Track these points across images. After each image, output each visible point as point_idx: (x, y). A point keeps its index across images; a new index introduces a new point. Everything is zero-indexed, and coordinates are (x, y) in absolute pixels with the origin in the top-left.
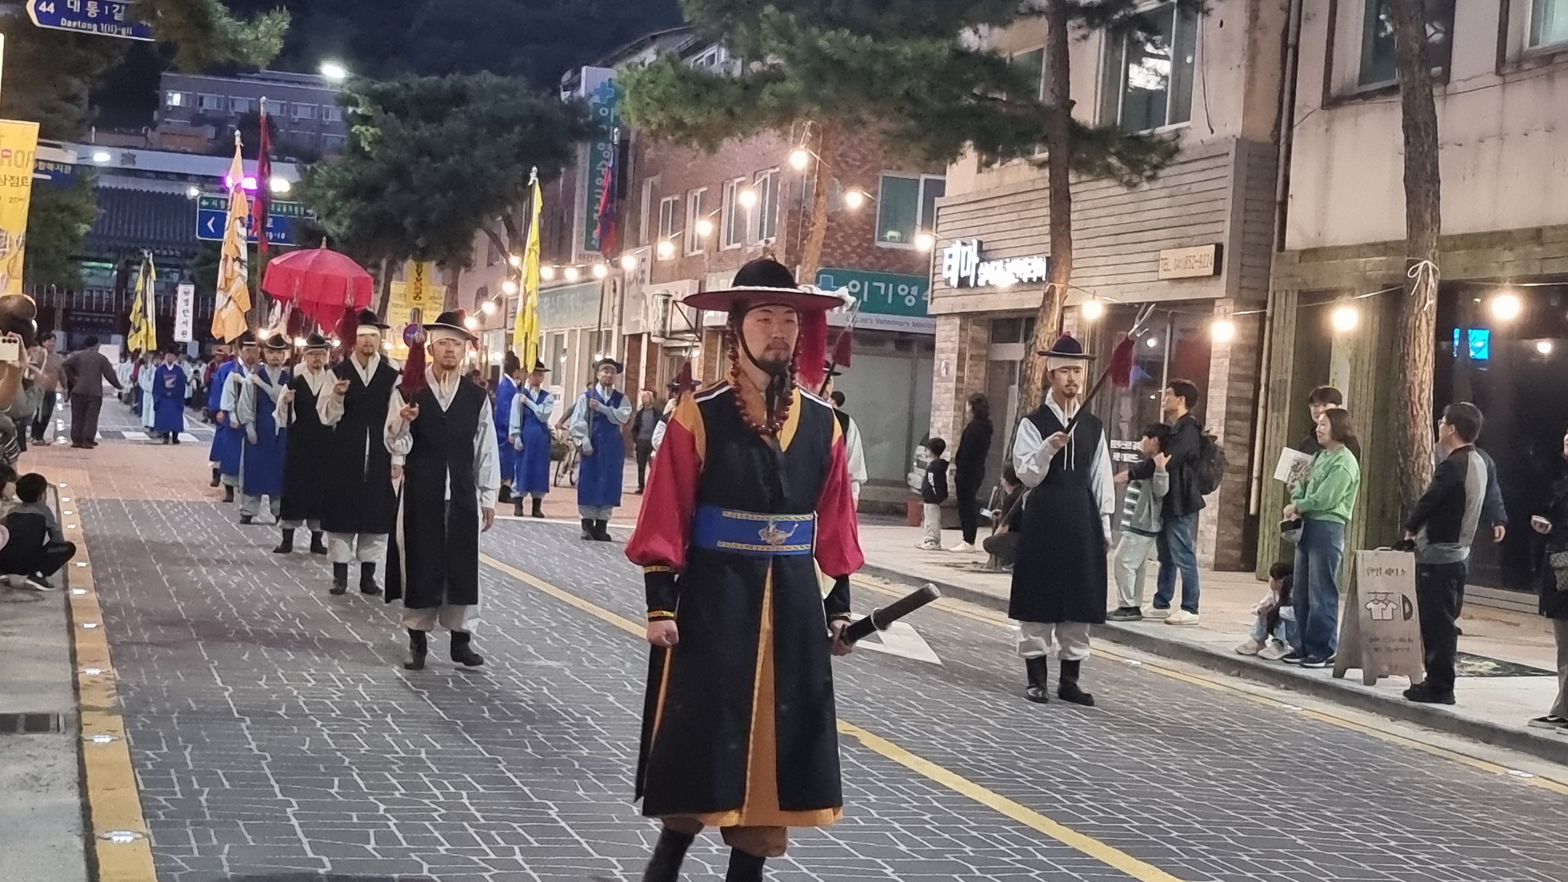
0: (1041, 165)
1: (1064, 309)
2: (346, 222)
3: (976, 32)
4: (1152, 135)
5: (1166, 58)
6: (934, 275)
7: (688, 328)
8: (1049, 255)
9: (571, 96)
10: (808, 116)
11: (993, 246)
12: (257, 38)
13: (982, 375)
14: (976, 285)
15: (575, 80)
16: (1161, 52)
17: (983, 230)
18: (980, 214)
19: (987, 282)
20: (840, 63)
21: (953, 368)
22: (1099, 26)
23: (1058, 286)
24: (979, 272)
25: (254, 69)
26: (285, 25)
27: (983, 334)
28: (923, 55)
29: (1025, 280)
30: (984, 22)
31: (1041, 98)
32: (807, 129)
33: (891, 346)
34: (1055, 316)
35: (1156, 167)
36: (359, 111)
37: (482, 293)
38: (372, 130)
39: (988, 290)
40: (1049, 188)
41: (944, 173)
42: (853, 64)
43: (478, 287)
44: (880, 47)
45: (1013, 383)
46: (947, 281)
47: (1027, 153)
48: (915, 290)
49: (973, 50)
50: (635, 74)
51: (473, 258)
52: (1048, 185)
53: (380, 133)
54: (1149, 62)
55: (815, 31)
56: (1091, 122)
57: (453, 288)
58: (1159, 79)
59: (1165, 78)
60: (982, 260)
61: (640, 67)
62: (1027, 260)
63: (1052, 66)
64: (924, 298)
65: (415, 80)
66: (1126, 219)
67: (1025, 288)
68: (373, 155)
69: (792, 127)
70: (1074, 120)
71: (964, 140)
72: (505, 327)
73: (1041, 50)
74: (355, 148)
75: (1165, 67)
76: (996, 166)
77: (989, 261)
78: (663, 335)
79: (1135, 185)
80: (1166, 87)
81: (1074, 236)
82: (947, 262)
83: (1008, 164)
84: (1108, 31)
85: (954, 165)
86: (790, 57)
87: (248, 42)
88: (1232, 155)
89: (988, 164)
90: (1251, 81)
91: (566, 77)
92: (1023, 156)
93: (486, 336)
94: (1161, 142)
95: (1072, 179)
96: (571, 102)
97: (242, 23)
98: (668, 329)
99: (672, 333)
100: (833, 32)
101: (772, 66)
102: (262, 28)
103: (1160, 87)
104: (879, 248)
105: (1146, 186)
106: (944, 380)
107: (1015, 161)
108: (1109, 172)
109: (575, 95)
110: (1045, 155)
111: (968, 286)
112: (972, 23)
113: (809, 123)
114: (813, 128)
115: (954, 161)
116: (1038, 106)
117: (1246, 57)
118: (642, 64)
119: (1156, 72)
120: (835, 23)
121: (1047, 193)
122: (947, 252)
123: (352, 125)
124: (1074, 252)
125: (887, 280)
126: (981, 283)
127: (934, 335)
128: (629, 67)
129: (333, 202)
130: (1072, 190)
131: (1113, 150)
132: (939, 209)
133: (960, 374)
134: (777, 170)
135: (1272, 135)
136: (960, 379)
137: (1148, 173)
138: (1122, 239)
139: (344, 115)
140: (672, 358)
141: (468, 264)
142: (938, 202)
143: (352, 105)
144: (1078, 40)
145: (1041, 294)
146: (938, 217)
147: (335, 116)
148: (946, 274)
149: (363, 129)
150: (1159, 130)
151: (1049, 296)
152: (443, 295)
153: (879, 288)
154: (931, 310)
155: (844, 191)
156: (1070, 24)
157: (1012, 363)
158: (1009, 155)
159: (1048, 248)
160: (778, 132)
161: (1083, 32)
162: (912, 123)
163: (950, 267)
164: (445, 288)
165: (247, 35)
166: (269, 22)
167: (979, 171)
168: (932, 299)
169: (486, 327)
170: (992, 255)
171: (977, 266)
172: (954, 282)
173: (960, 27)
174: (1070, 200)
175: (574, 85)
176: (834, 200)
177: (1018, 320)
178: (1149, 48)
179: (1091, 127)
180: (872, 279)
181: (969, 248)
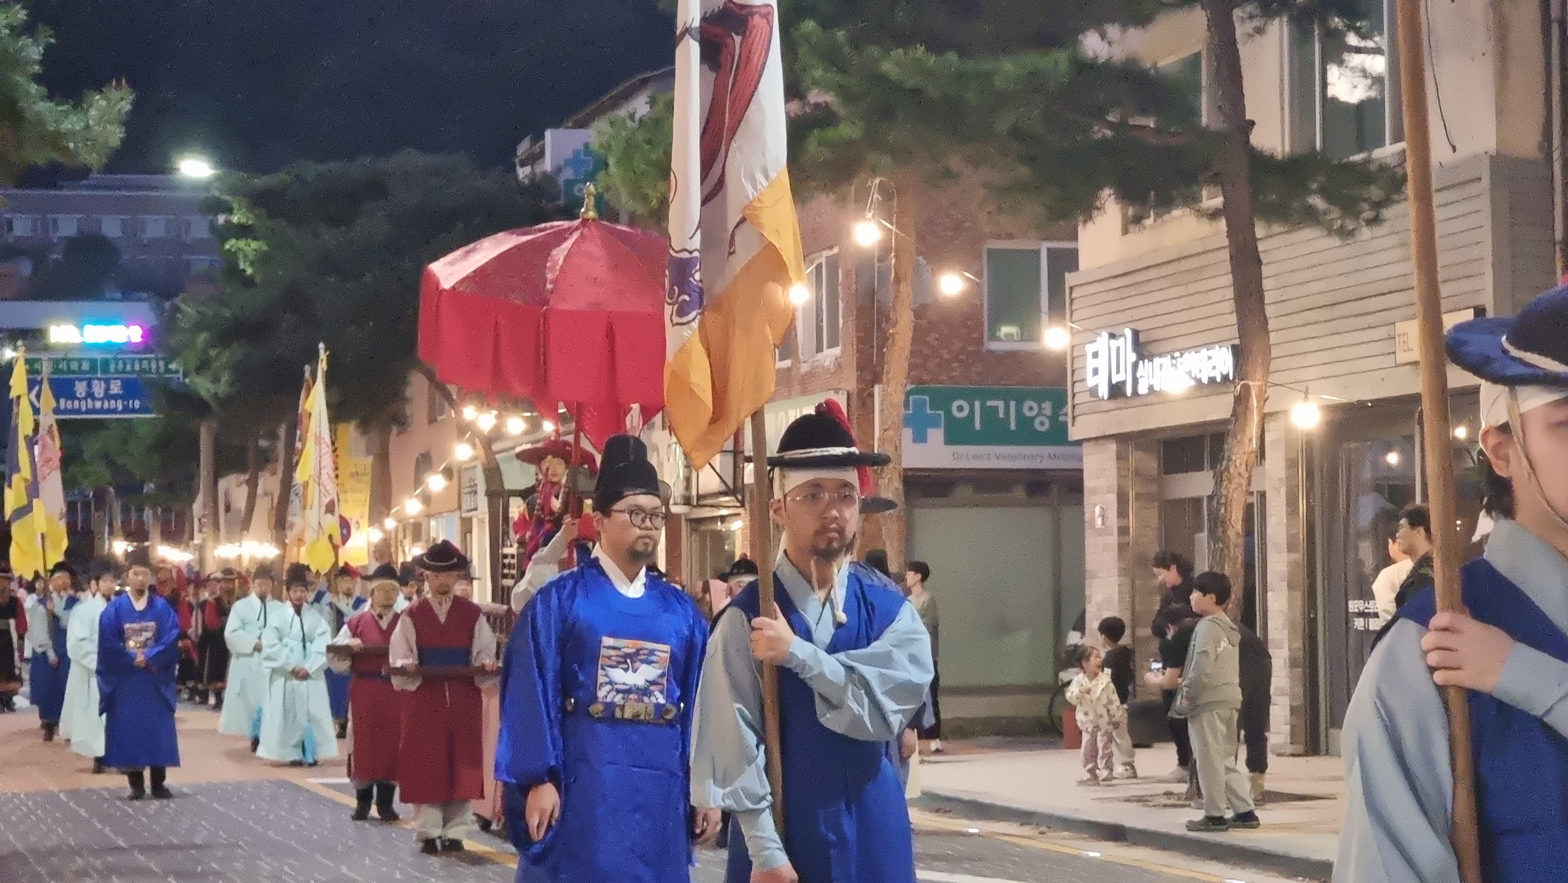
0: (1214, 215)
1: (1264, 418)
2: (225, 378)
3: (1103, 36)
4: (1368, 161)
5: (1378, 51)
6: (1073, 383)
7: (723, 488)
8: (1237, 342)
9: (533, 172)
10: (874, 172)
11: (1156, 335)
12: (87, 127)
13: (1154, 522)
14: (1135, 393)
15: (537, 149)
16: (1370, 44)
17: (1137, 314)
18: (1133, 291)
19: (1151, 388)
20: (915, 92)
21: (1113, 514)
22: (1278, 14)
23: (1255, 385)
24: (1138, 376)
25: (84, 172)
26: (126, 106)
27: (1151, 464)
28: (1031, 74)
29: (1205, 381)
30: (1113, 21)
31: (1204, 120)
32: (874, 190)
33: (1019, 492)
34: (1253, 430)
35: (1378, 205)
36: (235, 219)
37: (425, 462)
38: (254, 245)
39: (1152, 399)
40: (1230, 246)
41: (1075, 237)
42: (933, 92)
43: (416, 455)
44: (970, 65)
45: (1200, 529)
46: (1094, 392)
47: (1191, 200)
48: (1047, 407)
49: (1101, 60)
50: (623, 133)
51: (408, 413)
52: (1226, 242)
53: (265, 248)
54: (1355, 60)
55: (874, 51)
56: (1279, 150)
57: (383, 459)
58: (1369, 81)
59: (1378, 80)
60: (1141, 357)
61: (629, 123)
62: (1204, 351)
63: (1217, 76)
64: (1061, 418)
65: (311, 169)
66: (1342, 282)
67: (1205, 392)
68: (258, 279)
69: (853, 188)
70: (1253, 148)
71: (1101, 188)
72: (460, 508)
73: (1197, 56)
74: (232, 270)
75: (1378, 64)
76: (1149, 222)
77: (1151, 358)
78: (687, 501)
79: (1351, 233)
80: (1382, 91)
81: (1270, 311)
82: (1091, 363)
83: (1166, 217)
84: (1291, 19)
85: (1090, 225)
86: (843, 91)
87: (75, 133)
88: (1486, 182)
89: (1137, 220)
90: (1502, 75)
91: (523, 148)
92: (1186, 204)
93: (433, 523)
94: (1383, 168)
95: (1260, 231)
96: (532, 181)
97: (65, 107)
98: (694, 492)
99: (699, 497)
100: (900, 51)
101: (817, 106)
102: (93, 112)
103: (1373, 94)
104: (990, 352)
105: (1366, 233)
106: (1100, 533)
107: (1176, 213)
108: (1311, 217)
109: (539, 169)
110: (1218, 201)
111: (1124, 395)
112: (1098, 23)
113: (877, 181)
114: (882, 188)
115: (1088, 218)
116: (1205, 133)
117: (1492, 43)
118: (632, 117)
119: (1364, 73)
120: (904, 39)
121: (1226, 255)
122: (1090, 349)
123: (224, 240)
124: (1272, 336)
125: (1006, 396)
126: (1142, 389)
127: (1081, 471)
128: (612, 123)
129: (205, 352)
130: (1261, 247)
131: (1314, 186)
132: (1071, 288)
133: (1123, 524)
134: (836, 250)
135: (1541, 147)
136: (1123, 531)
137: (1368, 214)
138: (1339, 310)
139: (213, 228)
140: (703, 536)
141: (401, 421)
142: (1071, 279)
143: (223, 212)
144: (1251, 36)
145: (1230, 399)
146: (1072, 301)
147: (200, 230)
148: (1091, 382)
149: (242, 244)
150: (1377, 153)
151: (1242, 400)
152: (369, 470)
153: (997, 407)
154: (1074, 434)
155: (934, 273)
156: (1237, 13)
157: (1197, 501)
158: (1165, 204)
159: (1234, 332)
160: (832, 197)
161: (1256, 23)
162: (1024, 171)
163: (1096, 372)
164: (370, 460)
165: (72, 123)
166: (103, 103)
167: (1125, 231)
168: (1074, 418)
169: (433, 510)
170: (1152, 348)
171: (1135, 366)
172: (1104, 392)
173: (1082, 30)
174: (1259, 262)
175: (537, 157)
176: (923, 287)
177: (1200, 439)
178: (1352, 39)
179: (1280, 157)
180: (985, 395)
181: (1120, 342)
